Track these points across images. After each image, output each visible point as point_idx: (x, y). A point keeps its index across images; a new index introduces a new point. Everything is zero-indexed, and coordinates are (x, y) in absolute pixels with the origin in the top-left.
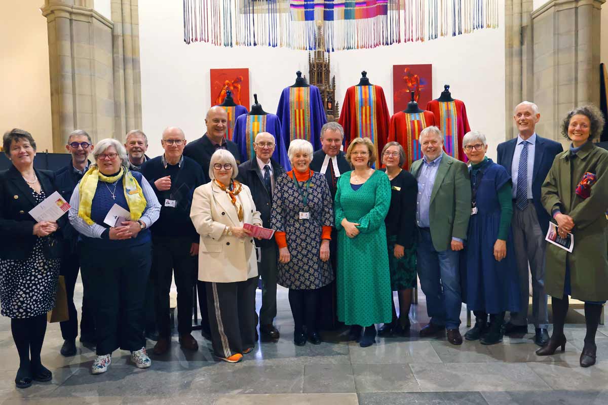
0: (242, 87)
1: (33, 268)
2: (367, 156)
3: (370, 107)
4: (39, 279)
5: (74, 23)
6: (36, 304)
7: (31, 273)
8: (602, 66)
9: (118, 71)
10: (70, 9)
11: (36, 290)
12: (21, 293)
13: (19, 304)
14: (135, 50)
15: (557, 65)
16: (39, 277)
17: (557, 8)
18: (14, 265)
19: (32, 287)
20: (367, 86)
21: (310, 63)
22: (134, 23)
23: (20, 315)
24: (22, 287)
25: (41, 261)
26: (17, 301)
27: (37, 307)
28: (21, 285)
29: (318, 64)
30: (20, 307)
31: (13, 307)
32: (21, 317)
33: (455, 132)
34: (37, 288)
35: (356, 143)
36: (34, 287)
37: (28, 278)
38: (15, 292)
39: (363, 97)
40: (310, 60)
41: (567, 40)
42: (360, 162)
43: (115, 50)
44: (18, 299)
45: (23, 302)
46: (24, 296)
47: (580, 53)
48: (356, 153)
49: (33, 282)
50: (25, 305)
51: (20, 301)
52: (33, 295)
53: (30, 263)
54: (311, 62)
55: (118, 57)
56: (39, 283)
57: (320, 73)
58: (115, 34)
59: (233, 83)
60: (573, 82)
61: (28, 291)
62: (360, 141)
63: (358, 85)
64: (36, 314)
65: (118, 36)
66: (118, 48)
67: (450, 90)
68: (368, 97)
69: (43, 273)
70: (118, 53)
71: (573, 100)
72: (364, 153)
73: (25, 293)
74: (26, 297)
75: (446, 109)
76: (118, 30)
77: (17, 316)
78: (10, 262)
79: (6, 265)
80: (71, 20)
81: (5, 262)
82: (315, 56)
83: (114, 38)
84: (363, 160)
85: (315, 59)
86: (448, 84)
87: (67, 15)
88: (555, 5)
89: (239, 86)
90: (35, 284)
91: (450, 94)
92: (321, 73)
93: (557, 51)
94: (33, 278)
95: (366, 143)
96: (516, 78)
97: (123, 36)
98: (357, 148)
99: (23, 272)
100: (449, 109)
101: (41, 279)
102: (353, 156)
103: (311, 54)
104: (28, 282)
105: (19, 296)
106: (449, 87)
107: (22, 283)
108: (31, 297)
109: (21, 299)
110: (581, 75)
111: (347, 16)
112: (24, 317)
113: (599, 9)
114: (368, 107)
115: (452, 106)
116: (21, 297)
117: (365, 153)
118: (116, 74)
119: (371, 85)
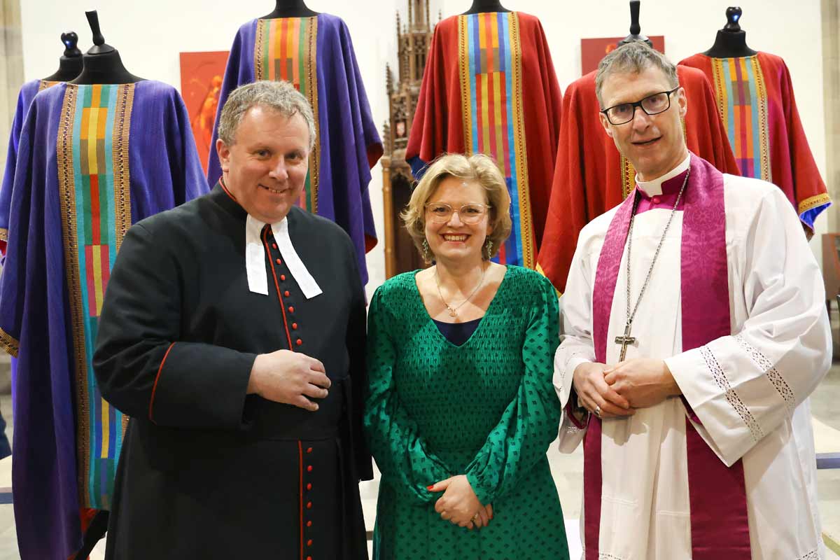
2: (481, 222)
3: (503, 73)
20: (494, 15)
21: (399, 35)
29: (415, 38)
33: (762, 148)
35: (443, 177)
39: (483, 45)
40: (399, 29)
42: (456, 244)
48: (443, 210)
54: (402, 34)
57: (420, 58)
62: (457, 168)
63: (468, 13)
67: (743, 23)
68: (495, 44)
72: (471, 211)
75: (735, 79)
82: (410, 20)
84: (468, 236)
85: (410, 26)
86: (736, 5)
91: (744, 34)
92: (423, 56)
95: (481, 178)
98: (448, 195)
100: (744, 79)
102: (432, 221)
103: (401, 16)
106: (739, 12)
114: (496, 76)
115: (751, 71)
117: (476, 211)
119: (507, 11)
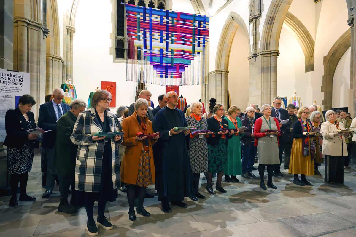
0: (113, 89)
1: (24, 152)
4: (26, 157)
6: (24, 168)
7: (23, 155)
8: (228, 91)
9: (65, 79)
10: (53, 56)
11: (24, 162)
12: (19, 163)
13: (18, 168)
14: (71, 72)
15: (216, 90)
16: (26, 156)
17: (217, 73)
18: (16, 151)
19: (23, 160)
22: (71, 62)
23: (17, 173)
24: (19, 161)
25: (27, 149)
26: (17, 166)
27: (24, 169)
28: (19, 160)
30: (18, 169)
31: (14, 169)
32: (18, 173)
34: (25, 161)
36: (24, 160)
37: (22, 156)
38: (16, 163)
41: (219, 83)
43: (64, 71)
44: (17, 165)
45: (19, 167)
46: (20, 164)
47: (222, 87)
49: (24, 158)
50: (20, 168)
51: (18, 166)
52: (23, 164)
53: (23, 150)
54: (139, 82)
55: (65, 74)
56: (26, 159)
58: (64, 65)
59: (110, 87)
60: (221, 95)
61: (21, 162)
64: (24, 172)
65: (65, 66)
69: (28, 155)
70: (65, 72)
71: (221, 101)
73: (20, 163)
74: (21, 165)
76: (65, 64)
77: (16, 173)
78: (15, 149)
79: (13, 151)
80: (52, 60)
81: (13, 149)
83: (63, 66)
87: (51, 58)
88: (216, 72)
89: (112, 88)
90: (24, 159)
93: (216, 86)
94: (24, 156)
96: (204, 92)
97: (67, 66)
99: (20, 154)
101: (27, 157)
104: (22, 158)
105: (18, 164)
107: (19, 159)
108: (23, 165)
109: (19, 166)
110: (223, 94)
111: (171, 77)
112: (19, 174)
113: (228, 74)
116: (19, 164)
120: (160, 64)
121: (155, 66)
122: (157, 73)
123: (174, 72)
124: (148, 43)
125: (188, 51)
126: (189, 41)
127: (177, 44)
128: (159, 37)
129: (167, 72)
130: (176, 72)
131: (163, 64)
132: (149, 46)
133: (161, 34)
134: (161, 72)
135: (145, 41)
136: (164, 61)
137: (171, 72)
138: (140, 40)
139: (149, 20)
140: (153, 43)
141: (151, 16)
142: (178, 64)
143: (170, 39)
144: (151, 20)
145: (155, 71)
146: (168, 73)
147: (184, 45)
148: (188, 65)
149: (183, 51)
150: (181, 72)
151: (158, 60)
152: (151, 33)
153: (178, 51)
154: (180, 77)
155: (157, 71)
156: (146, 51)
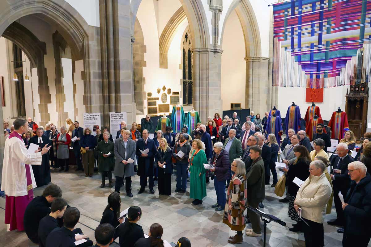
5: (254, 62)
9: (270, 76)
10: (253, 58)
58: (270, 62)
66: (270, 67)
76: (271, 60)
80: (253, 62)
87: (252, 60)
111: (325, 76)
118: (269, 77)
120: (310, 62)
121: (304, 66)
122: (306, 74)
123: (329, 70)
124: (296, 41)
125: (352, 38)
126: (355, 24)
127: (336, 32)
128: (309, 31)
129: (318, 70)
130: (332, 69)
131: (314, 62)
132: (297, 44)
133: (313, 26)
134: (310, 72)
135: (292, 40)
136: (314, 59)
137: (325, 71)
138: (286, 40)
139: (298, 13)
140: (302, 39)
141: (300, 8)
142: (335, 58)
143: (324, 28)
144: (300, 13)
145: (304, 72)
146: (321, 72)
147: (345, 31)
148: (351, 57)
149: (344, 40)
150: (340, 68)
151: (308, 58)
152: (300, 28)
153: (336, 41)
154: (339, 74)
155: (305, 71)
156: (294, 51)
